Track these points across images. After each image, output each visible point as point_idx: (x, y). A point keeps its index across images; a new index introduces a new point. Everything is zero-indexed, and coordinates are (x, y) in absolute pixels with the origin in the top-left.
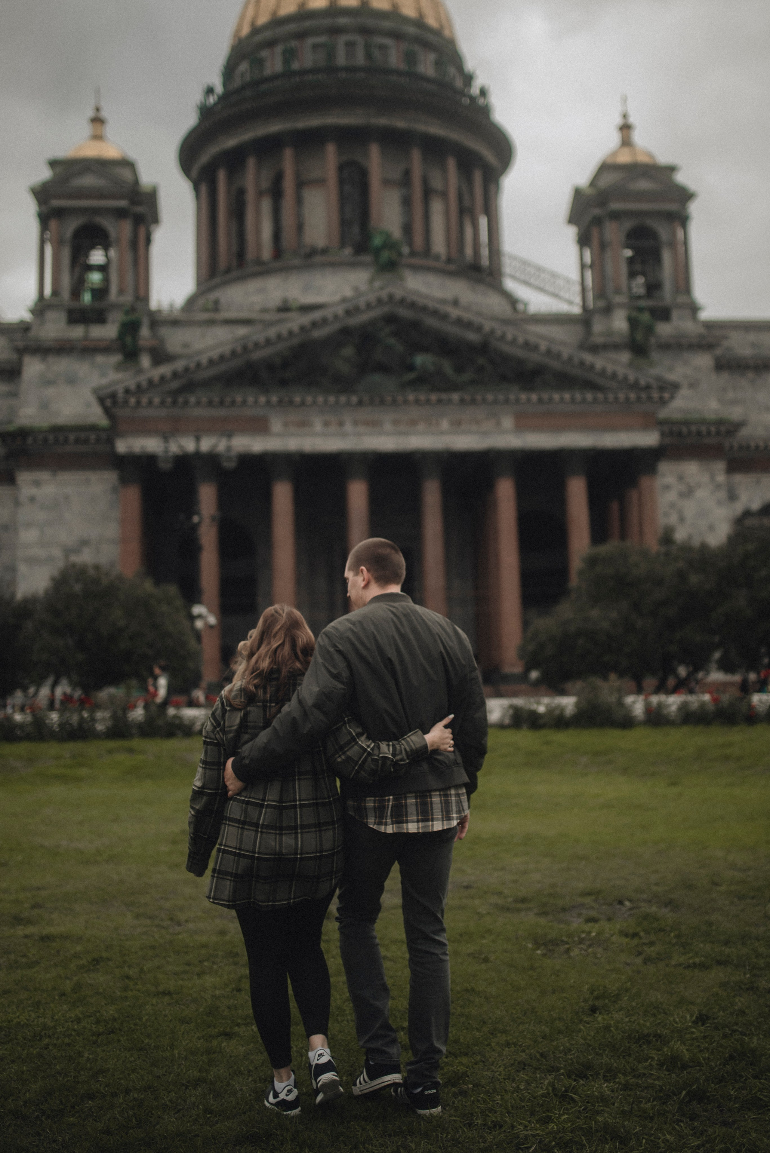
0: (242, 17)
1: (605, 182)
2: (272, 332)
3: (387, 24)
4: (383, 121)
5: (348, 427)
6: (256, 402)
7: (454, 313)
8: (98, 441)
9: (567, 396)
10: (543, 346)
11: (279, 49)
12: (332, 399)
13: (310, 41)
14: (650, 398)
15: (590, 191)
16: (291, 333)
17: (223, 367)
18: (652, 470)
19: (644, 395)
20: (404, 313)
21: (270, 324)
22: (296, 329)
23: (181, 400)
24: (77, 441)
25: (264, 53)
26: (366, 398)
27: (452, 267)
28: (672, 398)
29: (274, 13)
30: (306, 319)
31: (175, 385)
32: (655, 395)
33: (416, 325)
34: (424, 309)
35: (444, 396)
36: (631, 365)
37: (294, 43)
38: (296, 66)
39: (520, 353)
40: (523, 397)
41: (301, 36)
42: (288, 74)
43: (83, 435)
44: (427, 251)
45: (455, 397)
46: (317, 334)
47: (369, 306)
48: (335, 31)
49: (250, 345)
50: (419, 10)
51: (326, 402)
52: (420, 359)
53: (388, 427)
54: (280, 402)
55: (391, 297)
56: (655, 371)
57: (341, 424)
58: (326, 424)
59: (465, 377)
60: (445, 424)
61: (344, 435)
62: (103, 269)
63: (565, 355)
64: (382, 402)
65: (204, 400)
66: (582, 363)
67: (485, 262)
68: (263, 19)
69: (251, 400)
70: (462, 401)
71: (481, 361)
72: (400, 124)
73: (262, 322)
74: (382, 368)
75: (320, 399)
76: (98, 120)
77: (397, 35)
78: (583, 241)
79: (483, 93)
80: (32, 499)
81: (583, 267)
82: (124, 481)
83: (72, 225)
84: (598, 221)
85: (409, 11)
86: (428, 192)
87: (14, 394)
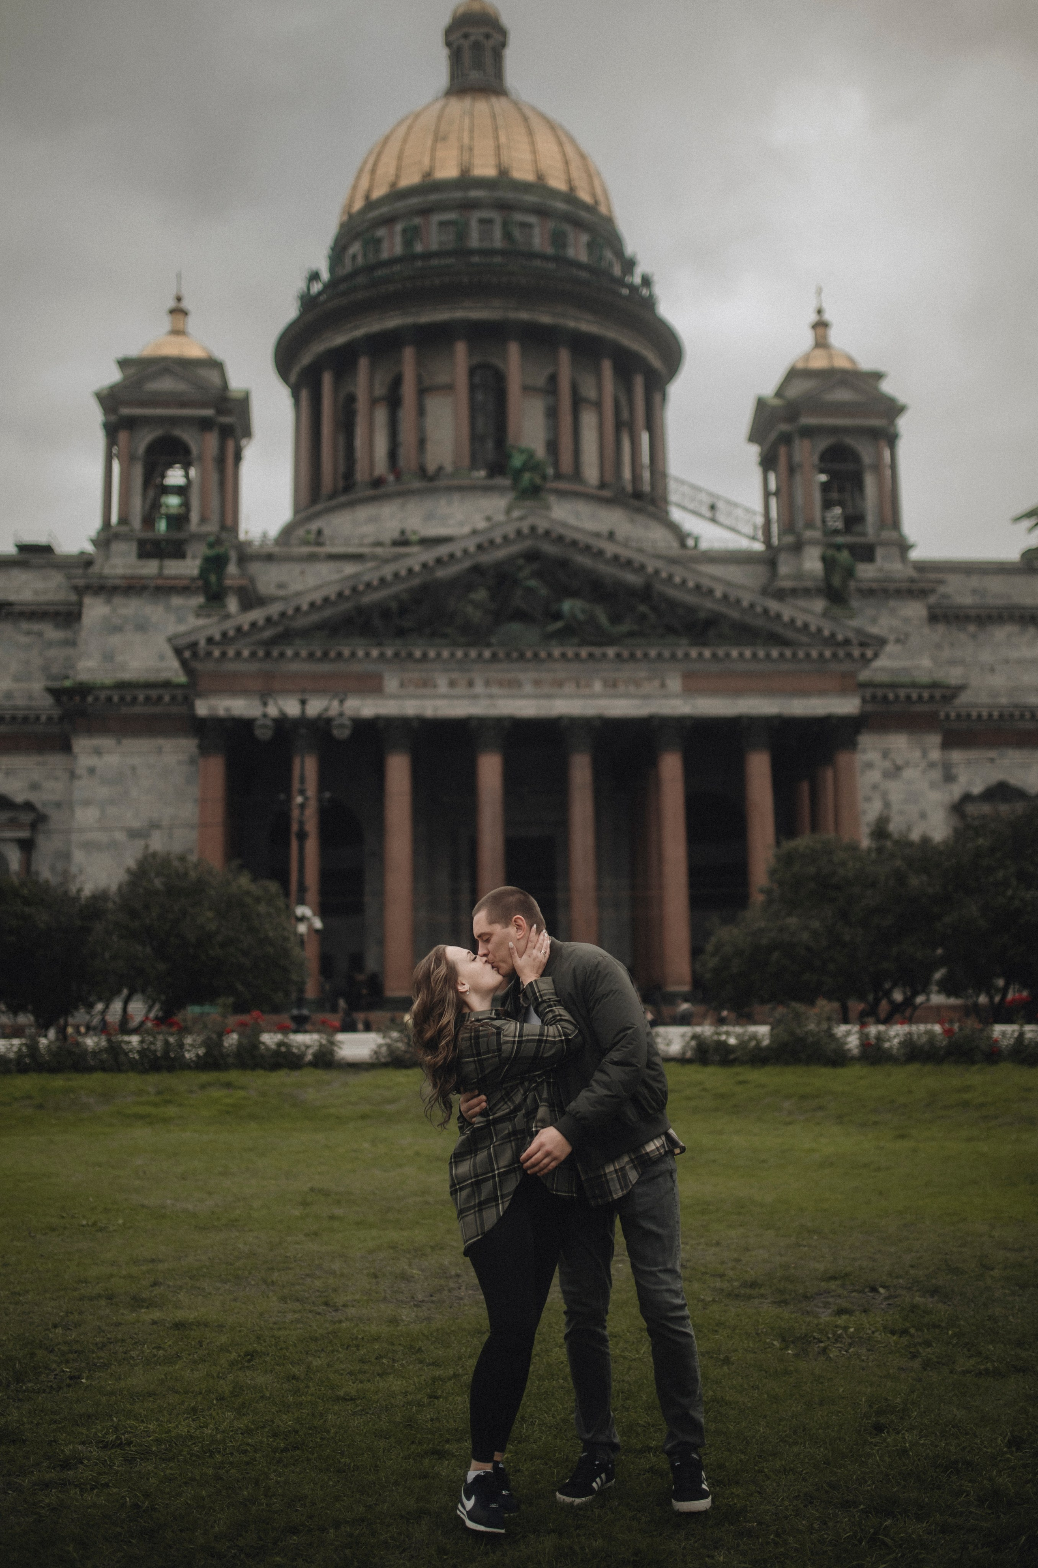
0: (355, 188)
1: (793, 392)
2: (387, 571)
3: (530, 199)
4: (524, 316)
5: (479, 689)
6: (367, 655)
7: (610, 549)
8: (173, 698)
9: (748, 653)
10: (719, 591)
11: (399, 227)
12: (459, 653)
13: (436, 218)
14: (849, 655)
15: (777, 402)
16: (410, 571)
17: (327, 613)
18: (851, 745)
19: (841, 653)
20: (549, 549)
21: (386, 561)
22: (417, 568)
23: (275, 653)
24: (148, 699)
25: (381, 232)
26: (501, 654)
27: (606, 493)
28: (876, 655)
29: (393, 185)
30: (429, 556)
31: (268, 634)
32: (856, 653)
33: (564, 564)
34: (574, 543)
35: (597, 651)
36: (825, 614)
37: (417, 221)
38: (419, 248)
39: (691, 599)
40: (694, 653)
41: (425, 211)
42: (409, 257)
43: (154, 693)
44: (577, 474)
45: (611, 652)
46: (442, 573)
47: (506, 540)
48: (468, 206)
49: (361, 587)
50: (569, 181)
51: (453, 655)
52: (567, 606)
53: (528, 688)
54: (397, 655)
55: (533, 529)
56: (854, 623)
57: (471, 684)
58: (452, 684)
59: (624, 628)
60: (598, 686)
61: (475, 697)
62: (181, 491)
63: (745, 604)
64: (522, 656)
65: (304, 653)
66: (766, 611)
67: (646, 488)
68: (379, 192)
69: (360, 653)
70: (618, 655)
71: (643, 608)
72: (546, 319)
73: (375, 557)
74: (521, 616)
75: (446, 654)
76: (178, 311)
77: (542, 212)
78: (768, 463)
79: (647, 281)
80: (92, 771)
81: (767, 494)
82: (204, 750)
83: (146, 438)
84: (786, 439)
85: (557, 183)
86: (577, 402)
87: (72, 643)
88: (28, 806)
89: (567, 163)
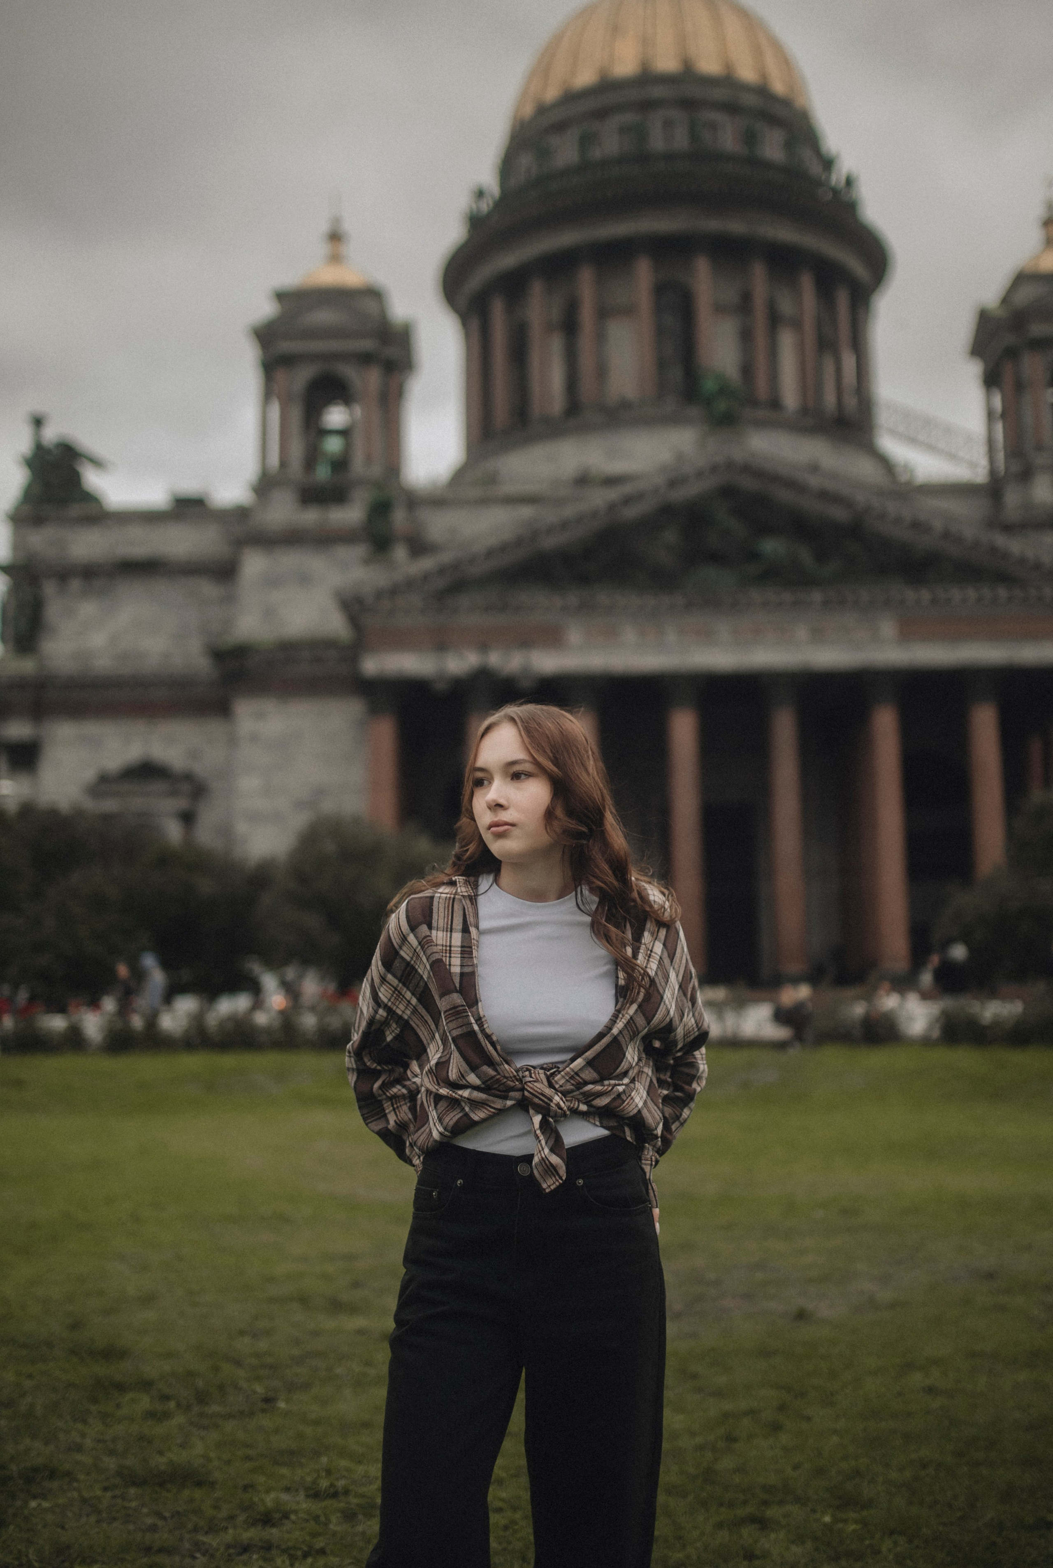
0: (524, 95)
1: (1023, 297)
2: (569, 511)
3: (718, 94)
4: (713, 225)
5: (671, 637)
6: (548, 605)
7: (814, 481)
8: (340, 659)
9: (971, 593)
10: (938, 525)
11: (573, 134)
12: (651, 601)
13: (615, 120)
15: (1001, 313)
16: (594, 512)
17: (506, 559)
20: (748, 484)
21: (566, 501)
22: (601, 506)
23: (449, 604)
24: (312, 659)
25: (554, 141)
26: (695, 600)
27: (808, 421)
29: (567, 86)
30: (613, 494)
31: (440, 583)
33: (762, 500)
34: (776, 478)
35: (802, 595)
37: (593, 125)
38: (596, 154)
39: (906, 536)
40: (910, 594)
41: (603, 114)
42: (584, 166)
43: (319, 653)
44: (775, 401)
45: (817, 596)
46: (631, 512)
47: (700, 474)
48: (647, 106)
49: (541, 529)
50: (762, 72)
51: (642, 605)
52: (768, 546)
53: (724, 637)
54: (581, 606)
55: (730, 462)
57: (661, 633)
58: (641, 633)
59: (829, 568)
60: (802, 632)
61: (665, 648)
62: (344, 433)
63: (968, 538)
64: (719, 604)
65: (481, 602)
66: (993, 549)
67: (852, 412)
68: (552, 94)
69: (541, 602)
70: (826, 602)
71: (853, 547)
72: (736, 228)
73: (553, 499)
74: (716, 558)
75: (636, 601)
76: (335, 237)
77: (732, 108)
78: (991, 380)
79: (849, 182)
80: (254, 738)
81: (990, 415)
82: (374, 710)
83: (303, 376)
84: (1012, 353)
85: (747, 73)
86: (775, 320)
87: (229, 599)
88: (188, 777)
89: (757, 52)
